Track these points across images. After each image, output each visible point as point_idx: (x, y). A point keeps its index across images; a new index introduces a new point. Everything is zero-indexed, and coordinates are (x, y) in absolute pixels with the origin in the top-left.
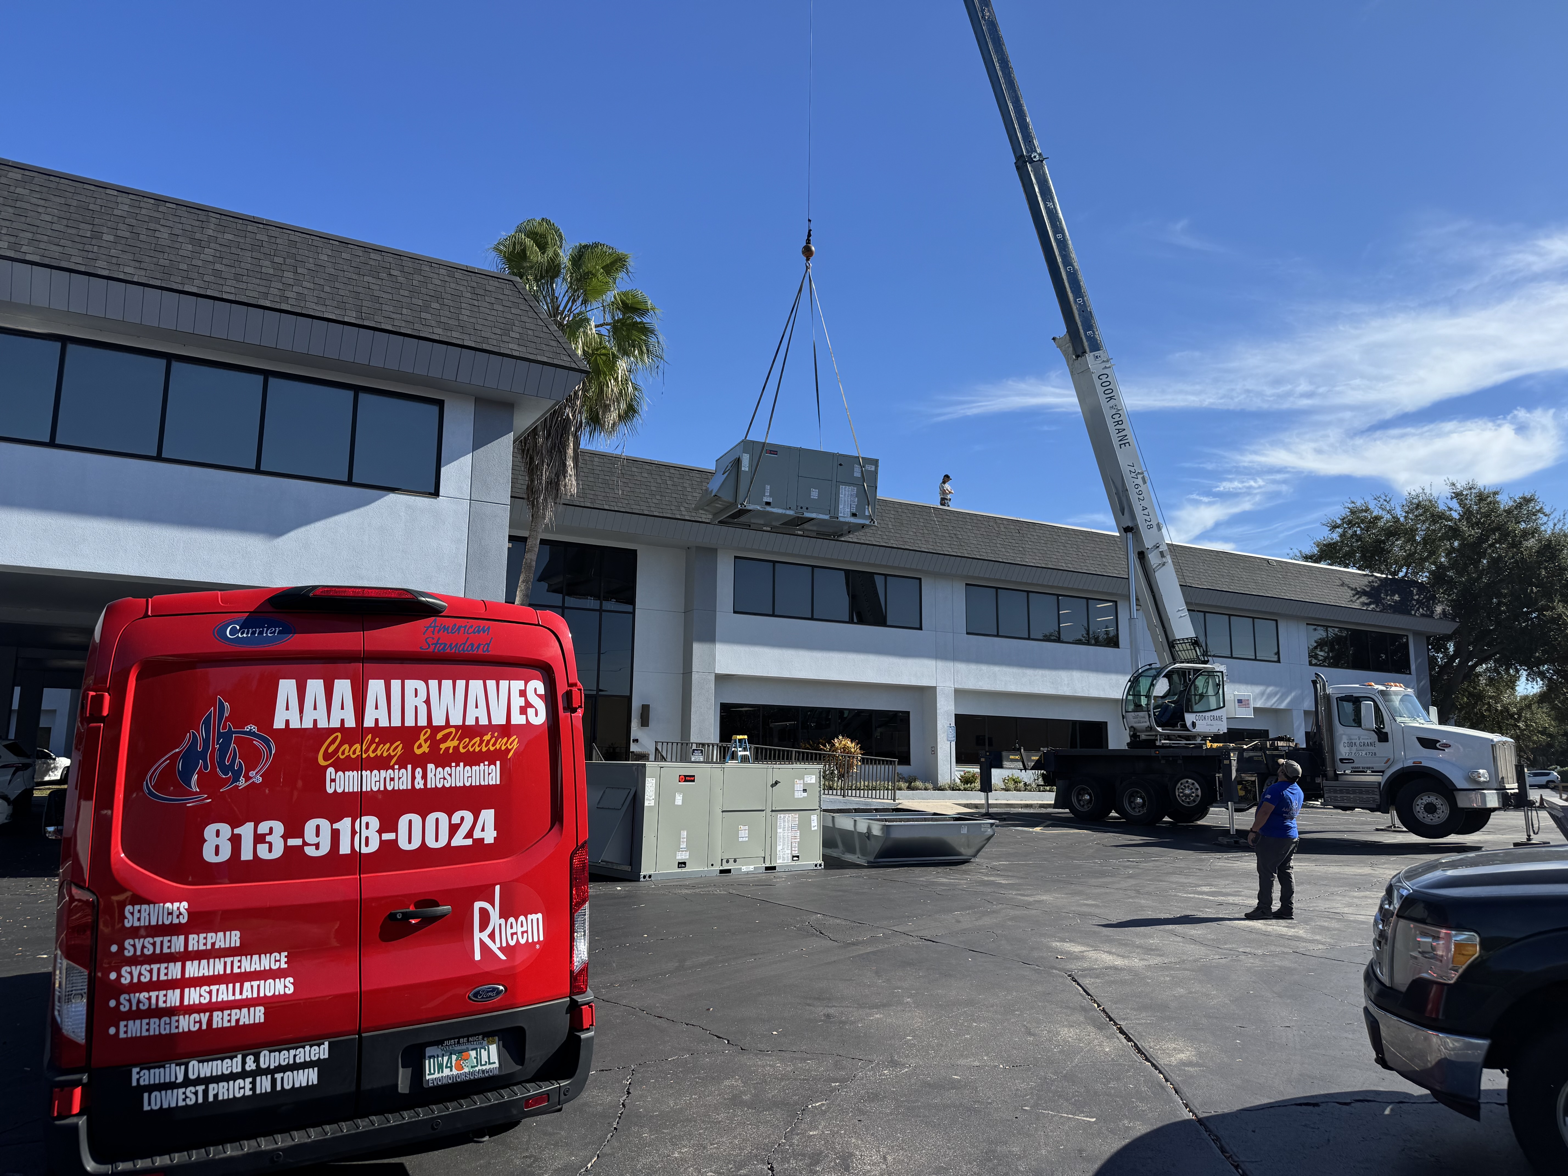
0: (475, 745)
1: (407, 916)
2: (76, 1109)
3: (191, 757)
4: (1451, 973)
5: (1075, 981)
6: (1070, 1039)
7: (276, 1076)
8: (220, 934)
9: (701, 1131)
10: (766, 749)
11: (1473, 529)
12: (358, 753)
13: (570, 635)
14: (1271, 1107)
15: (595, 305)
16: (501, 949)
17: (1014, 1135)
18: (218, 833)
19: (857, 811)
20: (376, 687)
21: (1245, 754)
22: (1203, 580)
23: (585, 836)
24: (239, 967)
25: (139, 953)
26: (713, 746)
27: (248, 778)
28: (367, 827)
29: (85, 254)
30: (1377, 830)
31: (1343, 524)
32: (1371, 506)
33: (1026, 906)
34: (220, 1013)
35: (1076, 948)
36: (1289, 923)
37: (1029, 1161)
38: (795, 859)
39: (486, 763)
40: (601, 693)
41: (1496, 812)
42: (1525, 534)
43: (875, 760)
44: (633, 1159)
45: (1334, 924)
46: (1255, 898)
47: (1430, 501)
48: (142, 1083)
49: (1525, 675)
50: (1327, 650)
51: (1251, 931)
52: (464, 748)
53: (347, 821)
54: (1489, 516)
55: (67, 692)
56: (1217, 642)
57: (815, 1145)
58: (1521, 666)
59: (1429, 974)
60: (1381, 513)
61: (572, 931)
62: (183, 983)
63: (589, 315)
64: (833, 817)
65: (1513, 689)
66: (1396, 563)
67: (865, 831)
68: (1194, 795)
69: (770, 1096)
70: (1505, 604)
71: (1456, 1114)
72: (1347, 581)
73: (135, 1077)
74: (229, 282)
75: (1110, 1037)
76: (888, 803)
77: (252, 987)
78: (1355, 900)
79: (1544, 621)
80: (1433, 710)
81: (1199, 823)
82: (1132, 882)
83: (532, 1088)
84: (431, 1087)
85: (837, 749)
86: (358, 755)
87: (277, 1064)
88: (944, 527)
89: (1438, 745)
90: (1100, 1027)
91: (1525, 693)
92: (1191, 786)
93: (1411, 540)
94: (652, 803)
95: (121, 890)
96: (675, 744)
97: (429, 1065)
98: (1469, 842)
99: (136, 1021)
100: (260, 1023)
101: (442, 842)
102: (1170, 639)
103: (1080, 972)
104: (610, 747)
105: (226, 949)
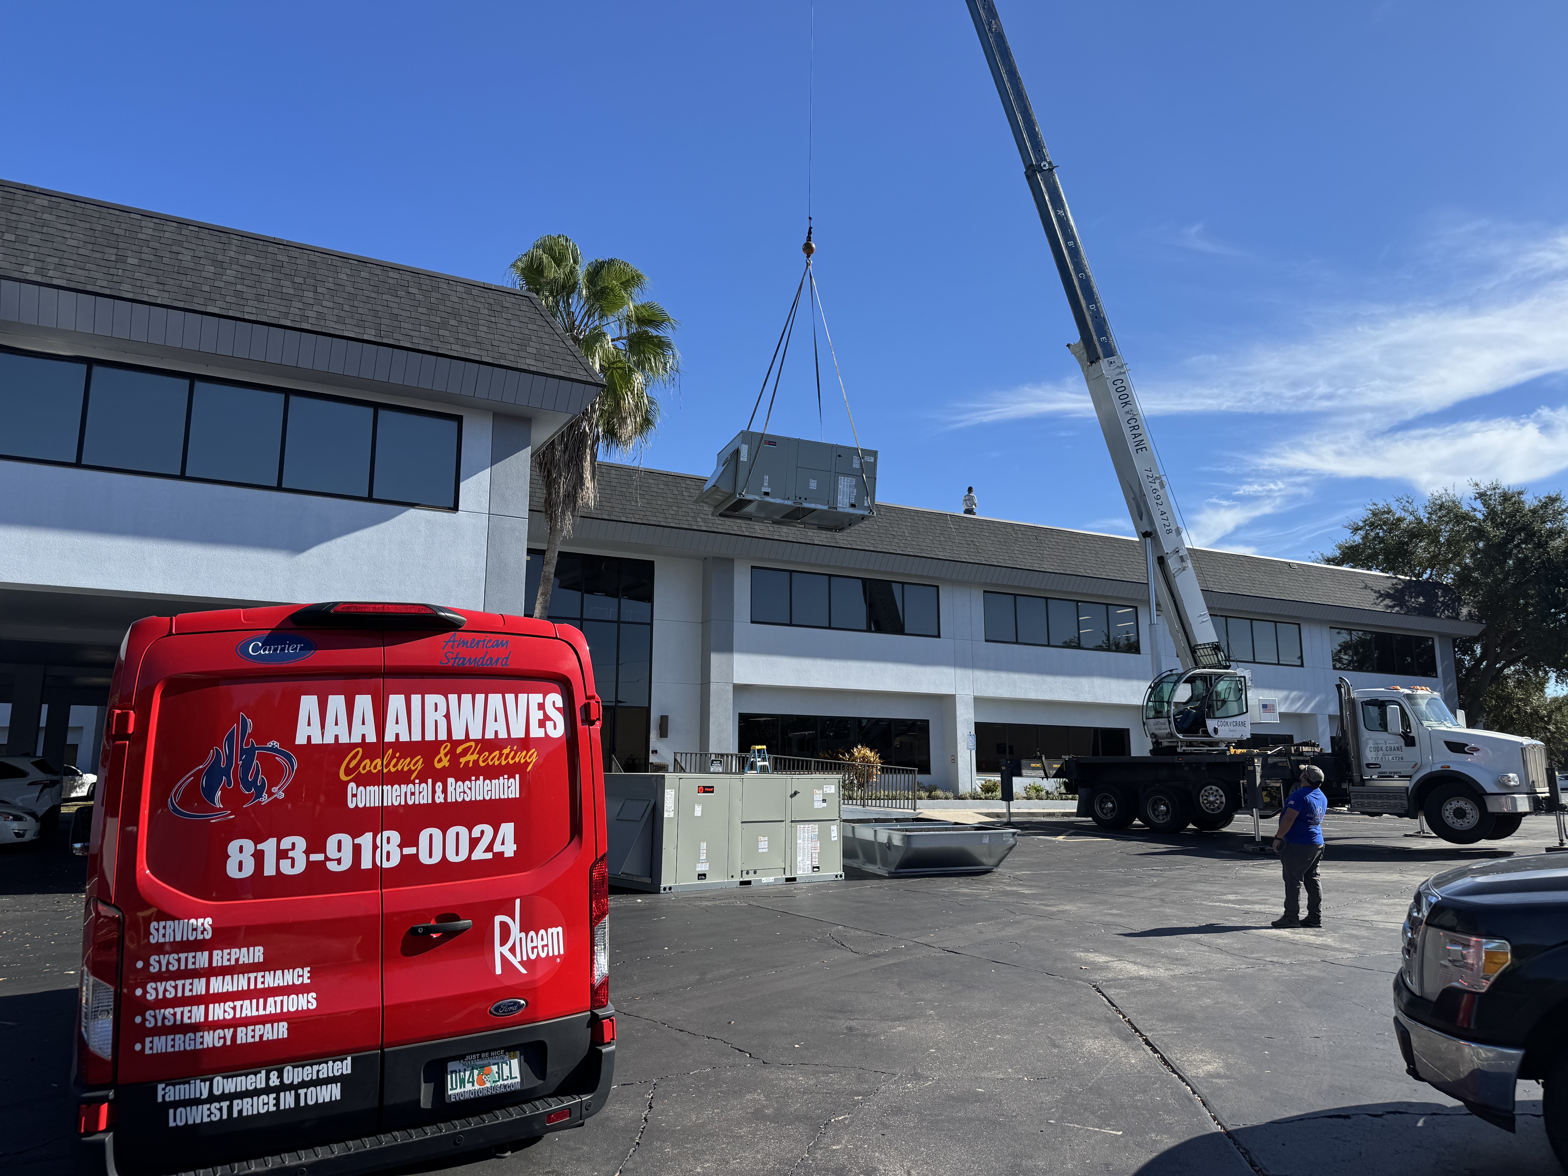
0: (494, 759)
1: (428, 930)
2: (103, 1126)
3: (215, 774)
4: (1482, 982)
5: (1100, 992)
6: (1095, 1051)
7: (300, 1091)
8: (244, 950)
9: (724, 1146)
10: (785, 759)
11: (1498, 530)
12: (379, 768)
13: (588, 648)
14: (1301, 1119)
15: (611, 319)
16: (522, 963)
17: (1039, 1149)
18: (241, 849)
19: (877, 820)
20: (396, 702)
21: (1269, 760)
22: (1224, 584)
23: (604, 849)
24: (263, 983)
25: (164, 969)
26: (732, 757)
27: (270, 794)
28: (388, 842)
29: (110, 277)
30: (1406, 836)
31: (1365, 526)
32: (1393, 508)
33: (1050, 916)
34: (244, 1029)
35: (1101, 959)
36: (1317, 932)
38: (815, 870)
39: (506, 776)
40: (620, 704)
41: (1528, 817)
42: (1552, 534)
43: (895, 769)
45: (1363, 932)
46: (1282, 906)
47: (1454, 502)
48: (167, 1099)
49: (1554, 677)
50: (1351, 654)
51: (1278, 939)
52: (484, 762)
53: (369, 836)
54: (1514, 516)
55: (94, 709)
56: (1241, 647)
57: (839, 1160)
58: (1550, 668)
59: (1460, 983)
60: (1403, 514)
61: (592, 945)
62: (208, 999)
63: (605, 329)
64: (853, 827)
65: (1542, 691)
66: (1420, 564)
67: (885, 841)
68: (1218, 802)
69: (792, 1110)
70: (1532, 605)
71: (1491, 1126)
72: (1370, 584)
73: (160, 1093)
74: (250, 303)
75: (1136, 1049)
76: (908, 812)
77: (275, 1002)
78: (1384, 908)
80: (1461, 714)
81: (1224, 830)
82: (1157, 890)
83: (553, 1102)
84: (454, 1102)
85: (856, 758)
86: (379, 770)
87: (300, 1080)
88: (961, 534)
89: (1466, 749)
90: (1126, 1039)
91: (1554, 695)
92: (1215, 793)
93: (1435, 541)
94: (672, 815)
95: (147, 906)
96: (694, 755)
97: (451, 1080)
98: (1500, 847)
99: (162, 1037)
100: (283, 1039)
101: (463, 856)
102: (1193, 645)
103: (1104, 983)
104: (629, 759)
105: (249, 964)
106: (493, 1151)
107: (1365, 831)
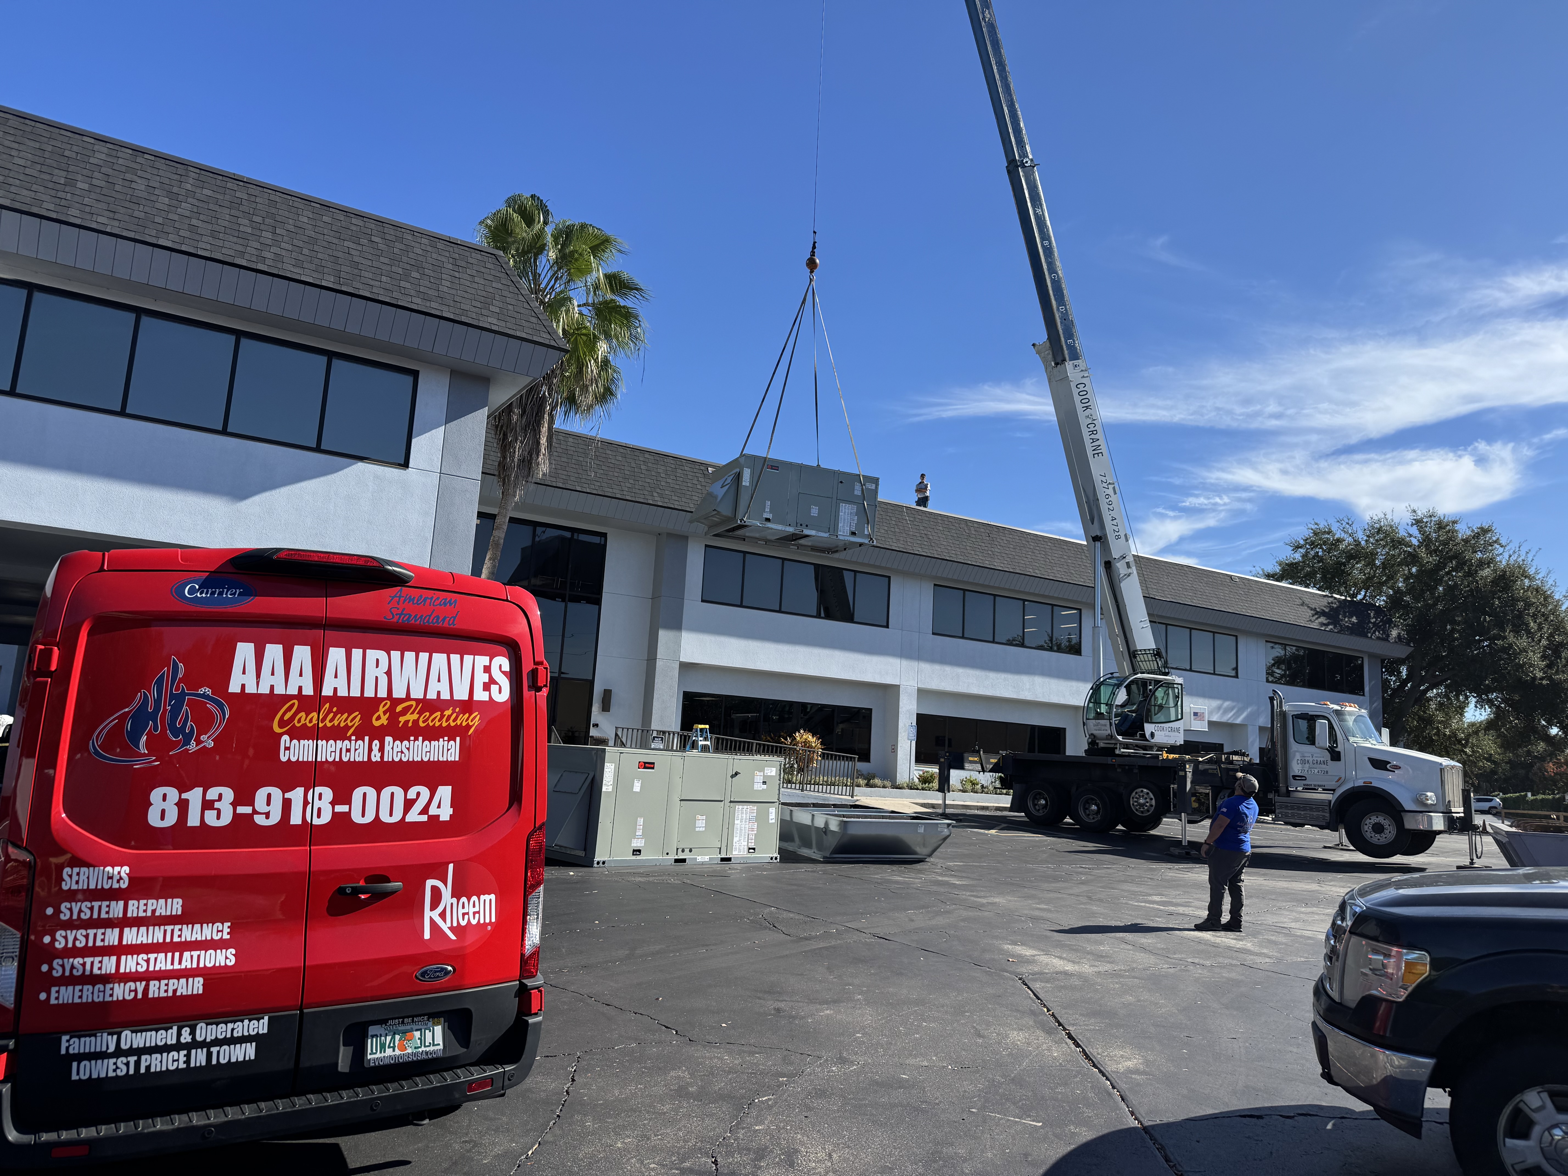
0: (435, 720)
1: (356, 891)
3: (141, 718)
4: (1400, 991)
5: (1026, 984)
6: (1019, 1043)
7: (212, 1049)
8: (162, 902)
9: (645, 1122)
10: (727, 740)
11: (1432, 556)
12: (315, 721)
13: (539, 613)
14: (1216, 1118)
15: (580, 284)
16: (451, 928)
17: (960, 1137)
18: (165, 797)
19: (815, 805)
20: (336, 655)
21: (1200, 766)
22: (1167, 593)
23: (543, 818)
24: (180, 936)
25: (75, 917)
26: (674, 734)
27: (199, 742)
28: (320, 798)
29: (58, 200)
30: (1325, 847)
31: (1306, 545)
32: (1334, 529)
33: (979, 907)
34: (157, 983)
35: (1027, 952)
36: (1238, 936)
37: (974, 1163)
38: (751, 851)
39: (446, 738)
40: (563, 676)
41: (1441, 835)
42: (1481, 564)
43: (836, 755)
44: (575, 1148)
45: (1282, 939)
46: (1205, 909)
47: (1391, 527)
48: (71, 1051)
49: (1473, 702)
50: (1284, 668)
51: (1200, 942)
52: (424, 722)
53: (300, 791)
54: (1448, 544)
55: (15, 648)
56: (1176, 656)
57: (761, 1140)
58: (1470, 693)
59: (1379, 992)
60: (1343, 535)
61: (525, 914)
62: (120, 950)
63: (571, 294)
64: (791, 811)
65: (1462, 715)
66: (1355, 585)
67: (822, 825)
68: (1148, 804)
69: (717, 1088)
70: (1458, 631)
71: (1397, 1131)
72: (1307, 601)
73: (64, 1045)
74: (205, 239)
75: (1059, 1042)
76: (846, 799)
77: (192, 957)
78: (1302, 916)
79: (1495, 650)
80: (1386, 732)
81: (1152, 832)
82: (1084, 888)
83: (476, 1071)
84: (372, 1067)
85: (798, 742)
86: (315, 724)
87: (213, 1037)
88: (916, 527)
89: (1388, 766)
90: (1049, 1032)
91: (1473, 719)
92: (1145, 796)
93: (1371, 564)
94: (610, 789)
95: (62, 851)
96: (635, 731)
97: (371, 1045)
98: (1414, 863)
99: (69, 987)
100: (198, 994)
101: (397, 817)
102: (1132, 649)
103: (1030, 976)
104: (569, 731)
105: (166, 917)
106: (410, 1118)
107: (1287, 840)
